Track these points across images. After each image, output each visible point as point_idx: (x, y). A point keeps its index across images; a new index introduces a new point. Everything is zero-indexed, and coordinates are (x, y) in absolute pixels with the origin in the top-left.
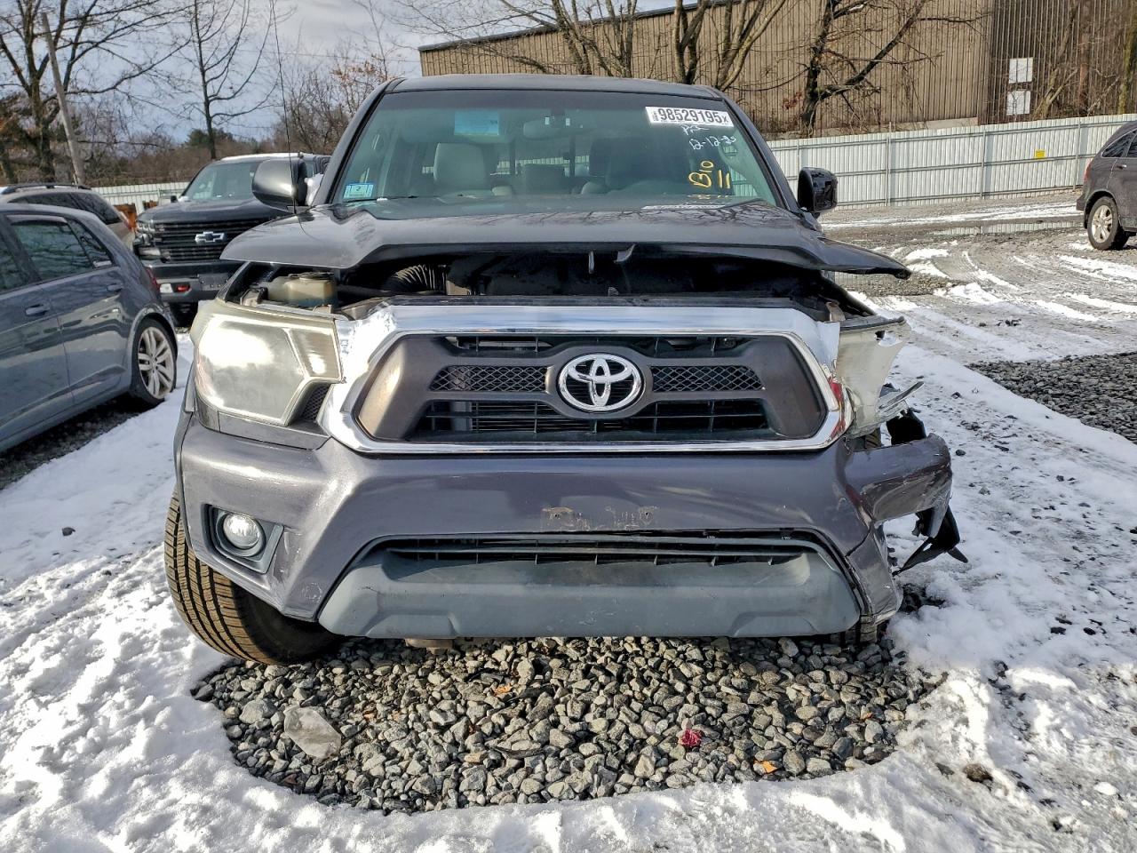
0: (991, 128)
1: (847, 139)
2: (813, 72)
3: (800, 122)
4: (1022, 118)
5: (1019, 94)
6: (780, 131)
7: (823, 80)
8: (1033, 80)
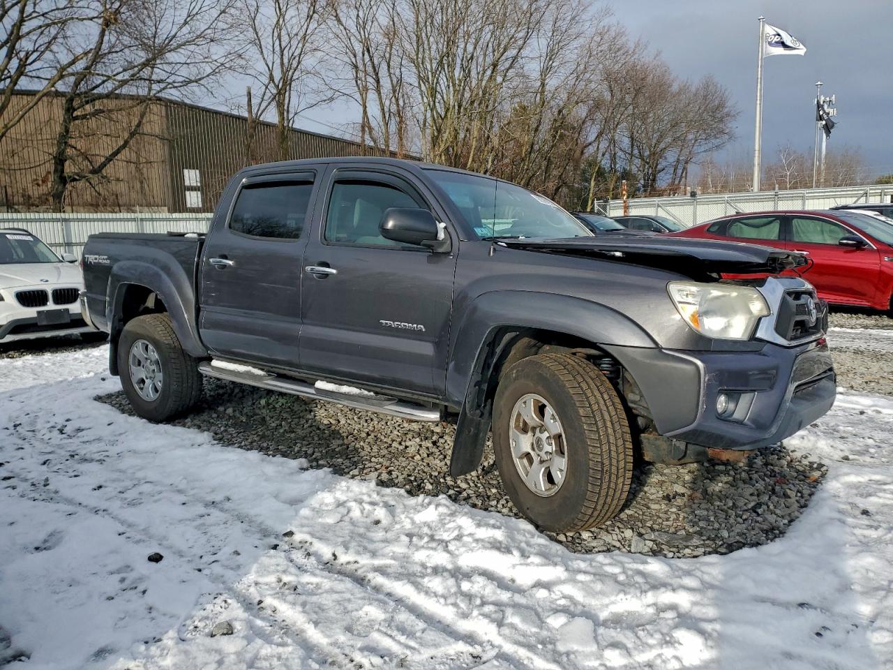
0: (175, 215)
1: (95, 216)
2: (60, 160)
3: (51, 199)
4: (193, 210)
5: (194, 194)
6: (33, 205)
7: (69, 168)
8: (202, 186)
